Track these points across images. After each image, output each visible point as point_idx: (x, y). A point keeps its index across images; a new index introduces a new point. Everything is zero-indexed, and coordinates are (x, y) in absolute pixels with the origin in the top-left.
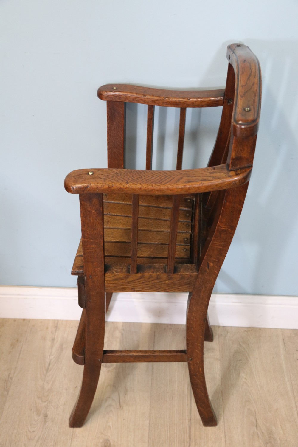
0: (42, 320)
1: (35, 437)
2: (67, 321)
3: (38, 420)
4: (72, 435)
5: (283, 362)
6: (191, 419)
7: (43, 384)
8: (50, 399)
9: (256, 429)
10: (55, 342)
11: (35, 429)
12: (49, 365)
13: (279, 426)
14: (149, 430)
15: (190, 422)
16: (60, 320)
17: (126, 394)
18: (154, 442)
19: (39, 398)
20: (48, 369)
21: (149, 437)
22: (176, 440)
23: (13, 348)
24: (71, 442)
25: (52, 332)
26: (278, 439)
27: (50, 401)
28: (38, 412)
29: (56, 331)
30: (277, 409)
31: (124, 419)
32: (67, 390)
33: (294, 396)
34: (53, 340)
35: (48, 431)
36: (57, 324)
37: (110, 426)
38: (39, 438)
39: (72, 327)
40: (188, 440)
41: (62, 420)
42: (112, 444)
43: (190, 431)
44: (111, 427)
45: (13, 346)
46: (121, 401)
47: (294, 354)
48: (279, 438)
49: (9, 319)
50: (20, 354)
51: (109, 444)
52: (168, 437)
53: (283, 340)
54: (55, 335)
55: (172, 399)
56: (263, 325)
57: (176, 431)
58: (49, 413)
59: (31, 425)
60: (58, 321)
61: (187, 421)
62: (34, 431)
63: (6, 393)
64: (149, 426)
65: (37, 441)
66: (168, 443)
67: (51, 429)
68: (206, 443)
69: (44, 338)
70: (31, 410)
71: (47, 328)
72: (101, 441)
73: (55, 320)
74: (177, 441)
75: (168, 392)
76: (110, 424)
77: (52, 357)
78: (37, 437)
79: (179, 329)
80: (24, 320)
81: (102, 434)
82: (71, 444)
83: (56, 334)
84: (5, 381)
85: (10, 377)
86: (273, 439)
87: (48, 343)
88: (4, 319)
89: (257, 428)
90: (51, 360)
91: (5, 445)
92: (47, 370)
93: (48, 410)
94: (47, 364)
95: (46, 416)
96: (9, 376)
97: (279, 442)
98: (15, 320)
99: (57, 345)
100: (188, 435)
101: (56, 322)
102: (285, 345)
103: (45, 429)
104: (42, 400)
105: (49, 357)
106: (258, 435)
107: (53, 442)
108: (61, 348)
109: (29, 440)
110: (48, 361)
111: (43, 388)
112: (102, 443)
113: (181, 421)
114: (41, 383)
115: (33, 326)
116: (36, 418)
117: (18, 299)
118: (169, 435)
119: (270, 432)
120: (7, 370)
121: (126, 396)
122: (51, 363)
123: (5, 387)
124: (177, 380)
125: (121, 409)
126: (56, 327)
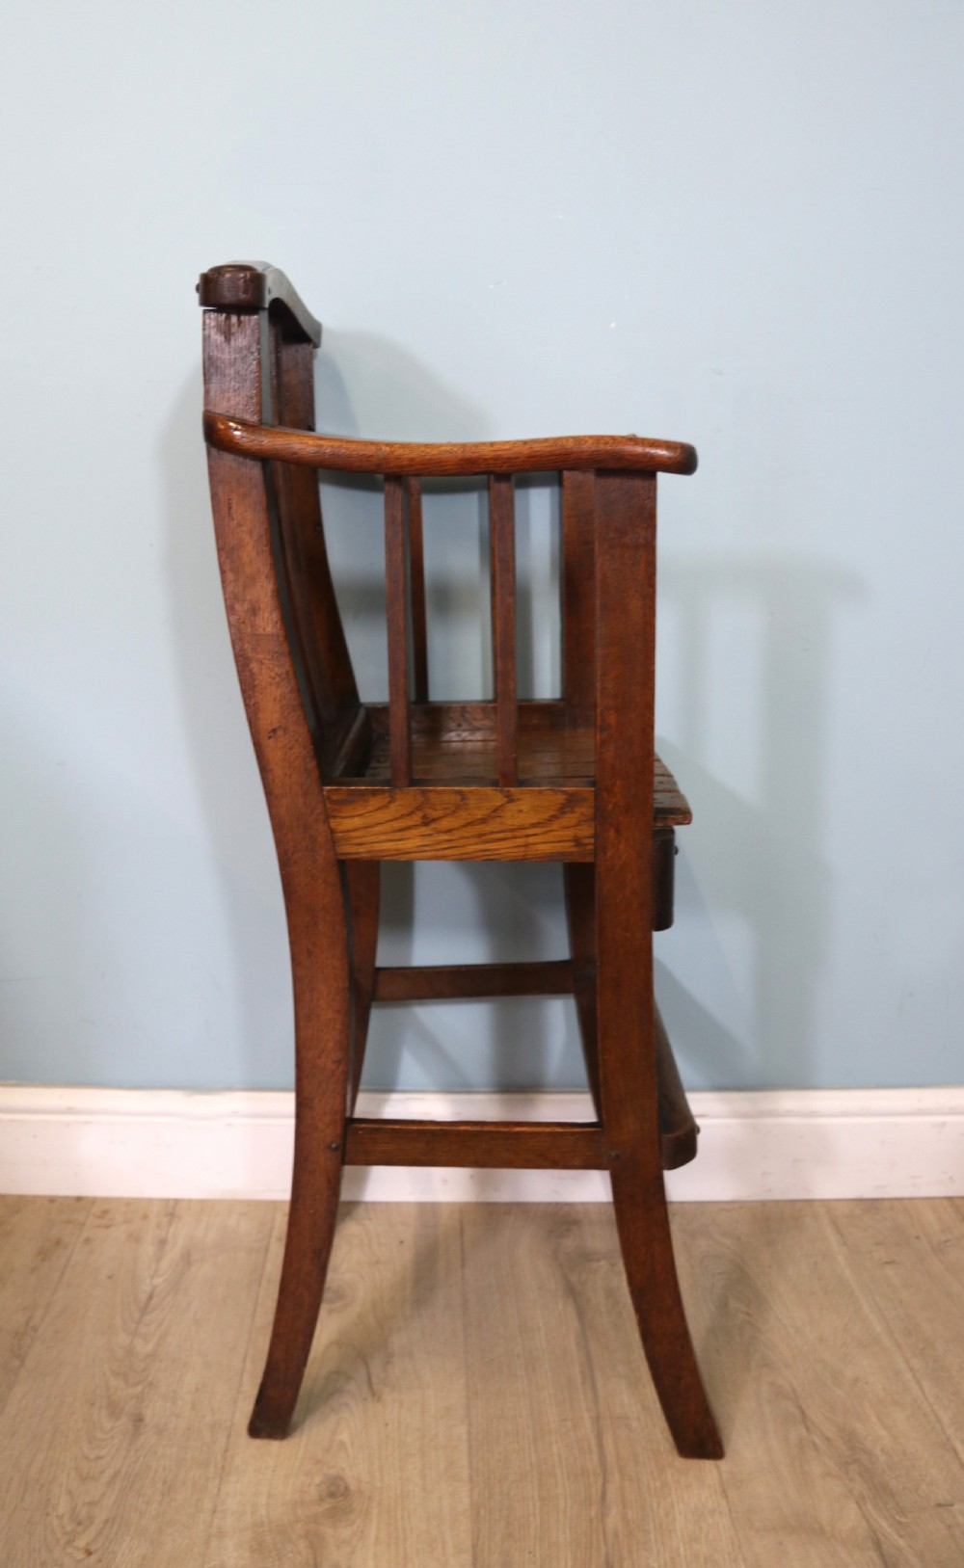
0: (130, 1198)
1: (102, 1472)
2: (203, 1201)
3: (112, 1429)
4: (223, 1467)
5: (847, 1272)
6: (599, 1418)
7: (132, 1341)
8: (151, 1378)
9: (804, 1432)
10: (168, 1247)
11: (103, 1452)
12: (150, 1297)
13: (874, 1419)
14: (470, 1448)
15: (597, 1425)
16: (183, 1200)
17: (387, 1363)
18: (488, 1478)
19: (116, 1374)
20: (146, 1306)
21: (470, 1468)
22: (558, 1471)
23: (43, 1260)
24: (220, 1484)
25: (158, 1226)
26: (878, 1451)
27: (151, 1384)
28: (114, 1409)
29: (170, 1223)
30: (857, 1380)
31: (387, 1425)
33: (897, 1345)
34: (162, 1243)
35: (145, 1457)
36: (174, 1207)
37: (342, 1444)
38: (117, 1473)
40: (598, 1470)
41: (188, 1429)
42: (352, 1487)
43: (601, 1446)
44: (348, 1445)
45: (44, 1254)
46: (374, 1380)
47: (870, 1251)
48: (882, 1450)
49: (35, 1199)
50: (63, 1273)
51: (342, 1489)
52: (531, 1464)
53: (833, 1223)
54: (167, 1233)
55: (533, 1370)
57: (555, 1449)
58: (148, 1414)
59: (90, 1442)
60: (177, 1201)
61: (587, 1423)
62: (99, 1458)
63: (17, 1363)
64: (469, 1440)
65: (110, 1483)
66: (534, 1480)
67: (156, 1452)
70: (93, 1404)
71: (145, 1217)
72: (317, 1480)
73: (166, 1201)
74: (561, 1473)
75: (518, 1356)
76: (344, 1437)
77: (157, 1281)
78: (109, 1472)
79: (532, 1214)
80: (79, 1199)
81: (318, 1462)
82: (219, 1490)
83: (172, 1230)
84: (16, 1333)
85: (31, 1324)
86: (863, 1452)
87: (148, 1250)
88: (21, 1198)
89: (807, 1429)
90: (154, 1289)
91: (7, 1491)
92: (145, 1310)
93: (145, 1404)
94: (143, 1297)
95: (139, 1419)
96: (27, 1322)
97: (883, 1458)
98: (52, 1200)
99: (173, 1254)
100: (595, 1457)
101: (172, 1203)
102: (842, 1235)
103: (137, 1451)
104: (126, 1381)
105: (148, 1281)
106: (815, 1445)
107: (159, 1485)
108: (187, 1259)
109: (84, 1479)
110: (146, 1288)
111: (130, 1352)
112: (319, 1485)
113: (569, 1424)
114: (123, 1339)
115: (105, 1212)
116: (108, 1425)
117: (68, 1124)
118: (534, 1460)
119: (851, 1438)
120: (25, 1308)
121: (390, 1368)
122: (155, 1293)
123: (16, 1349)
124: (541, 1325)
125: (376, 1400)
126: (172, 1216)
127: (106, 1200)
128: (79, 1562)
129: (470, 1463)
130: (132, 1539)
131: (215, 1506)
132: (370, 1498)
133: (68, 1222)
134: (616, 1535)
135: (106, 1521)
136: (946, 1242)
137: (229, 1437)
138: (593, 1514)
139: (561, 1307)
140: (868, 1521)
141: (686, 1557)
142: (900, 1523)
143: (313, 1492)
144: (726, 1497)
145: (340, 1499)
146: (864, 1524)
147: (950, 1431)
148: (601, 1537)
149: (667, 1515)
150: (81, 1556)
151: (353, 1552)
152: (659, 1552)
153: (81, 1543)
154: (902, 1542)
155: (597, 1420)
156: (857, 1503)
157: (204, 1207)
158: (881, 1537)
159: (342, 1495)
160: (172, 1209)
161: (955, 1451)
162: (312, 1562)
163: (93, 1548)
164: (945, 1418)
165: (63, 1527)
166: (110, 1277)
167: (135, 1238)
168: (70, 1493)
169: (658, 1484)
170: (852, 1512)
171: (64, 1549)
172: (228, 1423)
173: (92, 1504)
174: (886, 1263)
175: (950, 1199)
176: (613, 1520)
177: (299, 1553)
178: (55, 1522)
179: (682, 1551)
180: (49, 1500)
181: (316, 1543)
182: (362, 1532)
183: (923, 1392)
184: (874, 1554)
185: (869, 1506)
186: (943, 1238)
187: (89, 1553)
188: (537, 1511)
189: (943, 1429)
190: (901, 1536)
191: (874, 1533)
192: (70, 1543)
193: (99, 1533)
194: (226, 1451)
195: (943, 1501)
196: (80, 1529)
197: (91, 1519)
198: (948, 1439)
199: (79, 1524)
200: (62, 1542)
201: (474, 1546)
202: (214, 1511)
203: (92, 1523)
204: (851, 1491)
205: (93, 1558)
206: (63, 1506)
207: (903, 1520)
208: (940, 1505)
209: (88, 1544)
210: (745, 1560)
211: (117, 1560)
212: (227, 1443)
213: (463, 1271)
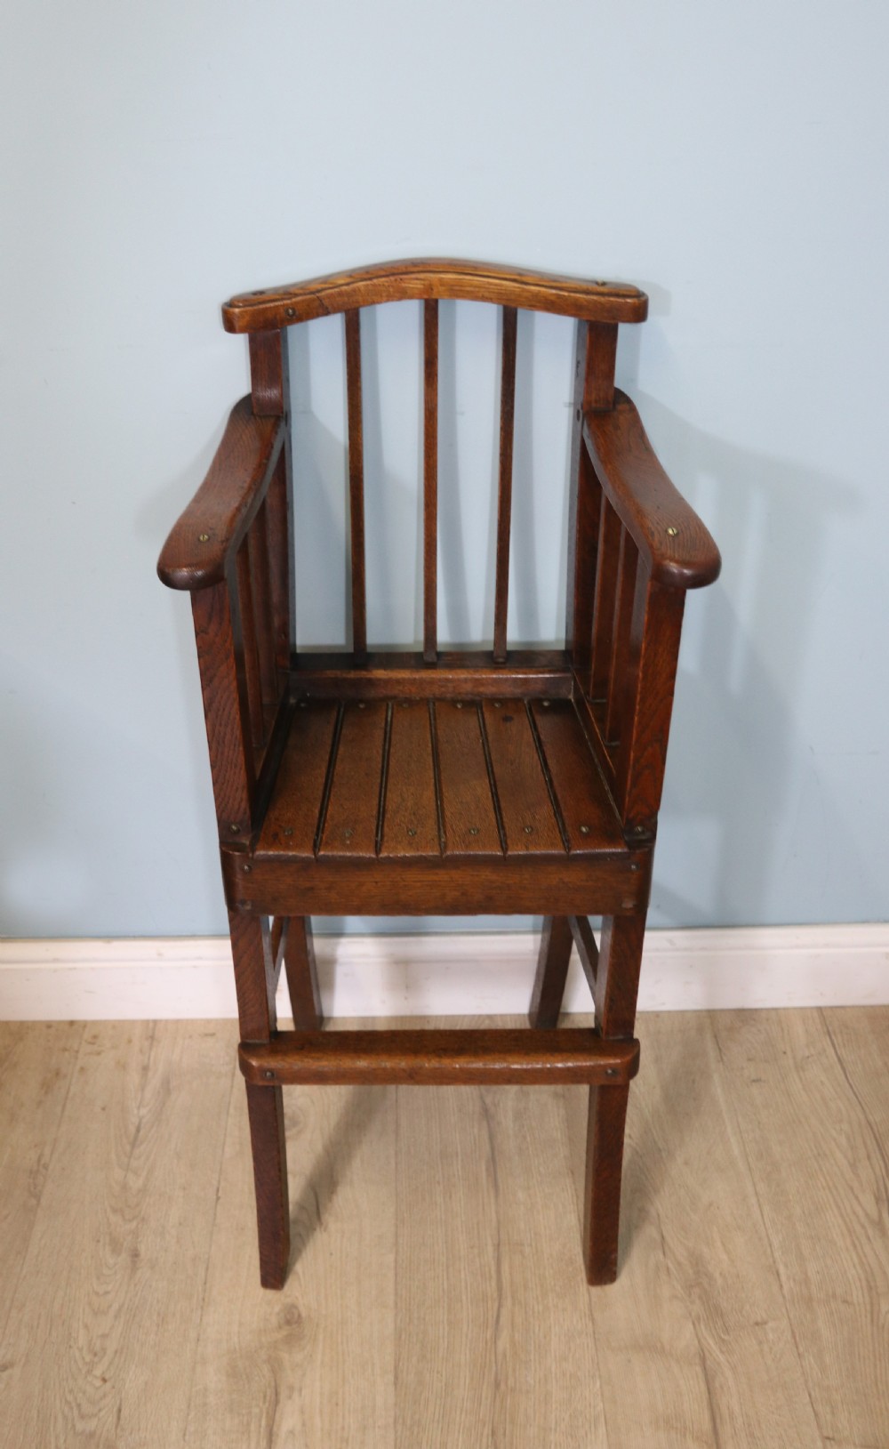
0: (115, 1021)
1: (110, 1306)
2: (177, 1022)
3: (115, 1264)
4: (203, 1298)
5: (719, 1091)
6: (499, 1245)
7: (125, 1176)
8: (143, 1213)
9: (661, 1256)
10: (150, 1074)
11: (109, 1288)
12: (138, 1130)
13: (719, 1244)
14: (396, 1275)
15: (498, 1251)
16: (161, 1021)
17: (333, 1194)
18: (410, 1304)
19: (115, 1211)
20: (136, 1139)
21: (396, 1294)
22: (464, 1297)
23: (46, 1093)
24: (202, 1315)
25: (141, 1051)
26: (717, 1275)
27: (143, 1219)
28: (116, 1246)
29: (151, 1046)
30: (711, 1205)
31: (331, 1254)
32: (184, 1189)
33: (750, 1169)
34: (145, 1069)
35: (142, 1291)
36: (154, 1029)
37: (296, 1273)
38: (120, 1310)
39: (190, 1037)
40: (495, 1295)
41: (175, 1263)
42: (304, 1314)
43: (499, 1272)
44: (301, 1274)
45: (47, 1087)
46: (322, 1210)
47: (743, 1068)
48: (721, 1274)
49: (34, 1023)
50: (64, 1106)
51: (296, 1316)
52: (443, 1290)
53: (715, 1037)
54: (149, 1058)
55: (451, 1197)
56: (664, 1004)
57: (463, 1276)
58: (142, 1249)
59: (98, 1278)
60: (155, 1022)
61: (490, 1249)
62: (107, 1293)
63: (34, 1201)
64: (396, 1268)
65: (117, 1316)
66: (446, 1305)
67: (151, 1286)
68: (540, 1299)
69: (122, 1066)
70: (98, 1241)
71: (130, 1041)
72: (277, 1309)
73: (147, 1022)
74: (467, 1298)
75: (439, 1183)
76: (298, 1267)
77: (143, 1111)
78: (116, 1306)
80: (72, 1023)
82: (201, 1319)
83: (153, 1054)
84: (31, 1172)
85: (42, 1162)
86: (706, 1275)
87: (134, 1078)
88: (22, 1023)
89: (665, 1254)
90: (141, 1119)
91: (38, 1327)
92: (133, 1145)
93: (139, 1239)
94: (132, 1129)
95: (135, 1255)
96: (39, 1160)
97: (720, 1281)
98: (49, 1025)
99: (155, 1081)
100: (494, 1283)
101: (151, 1025)
102: (720, 1049)
103: (135, 1285)
104: (123, 1216)
105: (136, 1112)
106: (668, 1268)
107: (155, 1318)
108: (167, 1087)
109: (96, 1313)
110: (135, 1120)
111: (125, 1187)
112: (278, 1314)
113: (476, 1251)
114: (118, 1174)
115: (95, 1037)
116: (111, 1261)
117: (55, 971)
118: (446, 1286)
119: (697, 1261)
120: (36, 1146)
121: (335, 1197)
122: (142, 1125)
123: (32, 1189)
124: (459, 1150)
125: (322, 1229)
126: (152, 1038)
127: (95, 1023)
128: (97, 1388)
129: (396, 1289)
130: (136, 1367)
131: (199, 1335)
132: (317, 1326)
133: (65, 1050)
134: (505, 1355)
135: (116, 1352)
136: (808, 1057)
137: (207, 1269)
138: (488, 1337)
139: (476, 1130)
140: (699, 1342)
141: (556, 1374)
142: (723, 1340)
143: (274, 1320)
144: (593, 1321)
145: (294, 1326)
146: (696, 1342)
147: (777, 1254)
148: (493, 1358)
149: (545, 1337)
150: (98, 1383)
151: (304, 1375)
152: (535, 1371)
153: (98, 1372)
154: (722, 1358)
155: (498, 1246)
156: (694, 1324)
157: (178, 1028)
158: (707, 1354)
159: (296, 1323)
160: (152, 1031)
161: (778, 1275)
162: (273, 1384)
163: (107, 1377)
164: (776, 1244)
165: (83, 1358)
166: (103, 1109)
168: (86, 1327)
169: (541, 1308)
170: (689, 1329)
171: (86, 1377)
172: (207, 1256)
173: (105, 1336)
174: (754, 1081)
175: (820, 1009)
176: (504, 1342)
177: (264, 1376)
178: (77, 1354)
179: (553, 1369)
180: (70, 1334)
181: (276, 1366)
182: (311, 1356)
183: (762, 1215)
184: (698, 1369)
185: (703, 1327)
186: (807, 1054)
187: (104, 1380)
188: (446, 1334)
189: (772, 1252)
190: (722, 1352)
191: (703, 1351)
192: (89, 1372)
193: (111, 1363)
194: (205, 1283)
195: (759, 1320)
196: (96, 1359)
197: (104, 1350)
198: (774, 1262)
199: (95, 1355)
200: (84, 1372)
201: (396, 1368)
202: (198, 1340)
203: (105, 1353)
204: (690, 1314)
205: (108, 1385)
206: (82, 1340)
207: (726, 1338)
208: (757, 1324)
209: (103, 1373)
210: (600, 1377)
211: (126, 1387)
212: (206, 1276)
213: (397, 1093)
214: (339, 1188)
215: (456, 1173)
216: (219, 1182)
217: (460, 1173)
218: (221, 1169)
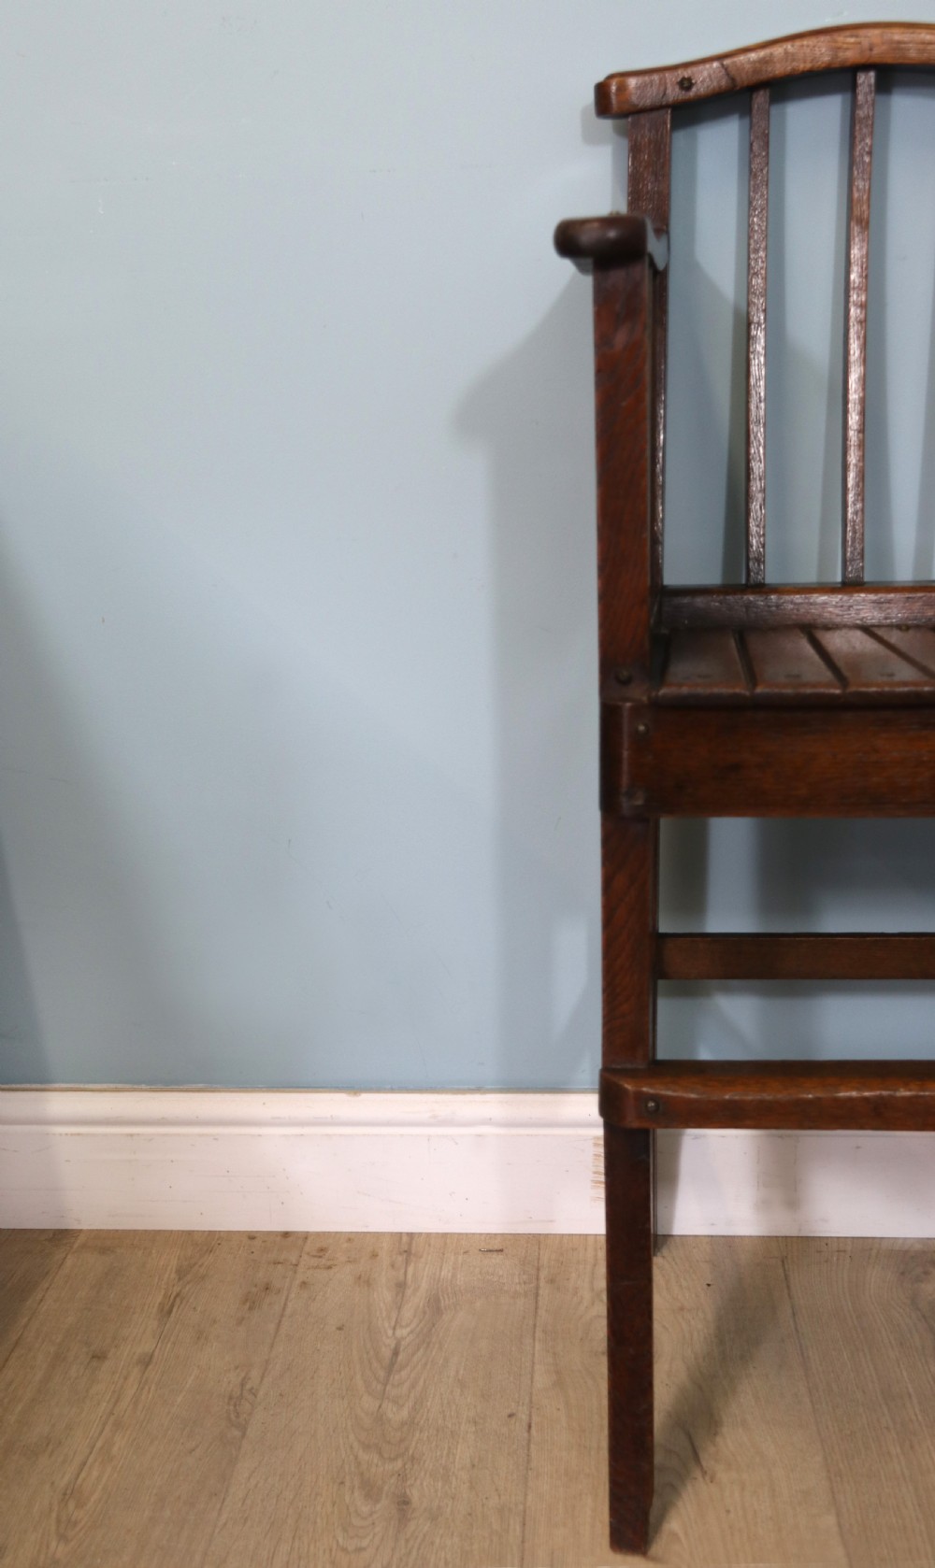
0: (351, 1233)
2: (445, 1235)
3: (372, 1513)
7: (380, 1407)
8: (411, 1452)
10: (409, 1292)
11: (365, 1543)
12: (396, 1353)
14: (845, 1543)
16: (420, 1234)
17: (716, 1433)
19: (366, 1447)
20: (392, 1364)
23: (252, 1308)
25: (392, 1266)
27: (413, 1458)
28: (371, 1491)
29: (407, 1263)
31: (728, 1512)
32: (475, 1423)
34: (401, 1286)
36: (410, 1244)
39: (466, 1253)
44: (681, 1535)
45: (251, 1301)
46: (703, 1455)
49: (230, 1233)
50: (279, 1323)
54: (405, 1274)
55: (912, 1447)
58: (414, 1494)
59: (345, 1530)
60: (411, 1235)
62: (359, 1550)
63: (236, 1433)
64: (841, 1534)
67: (432, 1543)
70: (342, 1483)
71: (374, 1255)
73: (399, 1235)
75: (887, 1428)
76: (675, 1526)
77: (401, 1332)
79: (874, 1252)
80: (286, 1234)
83: (410, 1270)
84: (231, 1398)
85: (248, 1387)
87: (384, 1295)
88: (211, 1233)
90: (398, 1342)
92: (390, 1369)
93: (409, 1483)
94: (386, 1353)
95: (403, 1502)
96: (242, 1385)
98: (252, 1236)
99: (416, 1300)
101: (405, 1238)
103: (407, 1541)
104: (380, 1454)
105: (389, 1332)
108: (435, 1307)
110: (390, 1341)
111: (380, 1418)
114: (369, 1403)
115: (322, 1250)
116: (365, 1509)
120: (236, 1368)
121: (719, 1439)
122: (402, 1348)
123: (233, 1416)
124: (911, 1390)
125: (707, 1478)
126: (408, 1252)
127: (319, 1235)
133: (276, 1263)
137: (523, 1523)
157: (446, 1242)
160: (407, 1246)
166: (340, 1329)
167: (365, 1281)
172: (521, 1507)
194: (523, 1542)
212: (523, 1532)
213: (795, 1321)
214: (724, 1429)
215: (913, 1417)
216: (530, 1416)
217: (920, 1417)
218: (531, 1401)
